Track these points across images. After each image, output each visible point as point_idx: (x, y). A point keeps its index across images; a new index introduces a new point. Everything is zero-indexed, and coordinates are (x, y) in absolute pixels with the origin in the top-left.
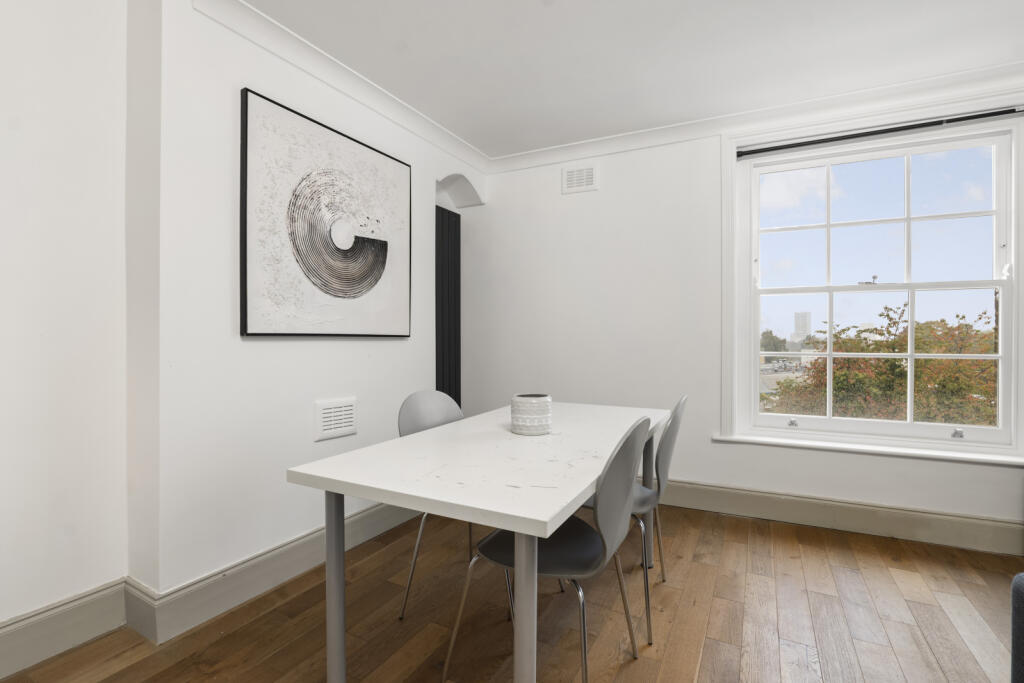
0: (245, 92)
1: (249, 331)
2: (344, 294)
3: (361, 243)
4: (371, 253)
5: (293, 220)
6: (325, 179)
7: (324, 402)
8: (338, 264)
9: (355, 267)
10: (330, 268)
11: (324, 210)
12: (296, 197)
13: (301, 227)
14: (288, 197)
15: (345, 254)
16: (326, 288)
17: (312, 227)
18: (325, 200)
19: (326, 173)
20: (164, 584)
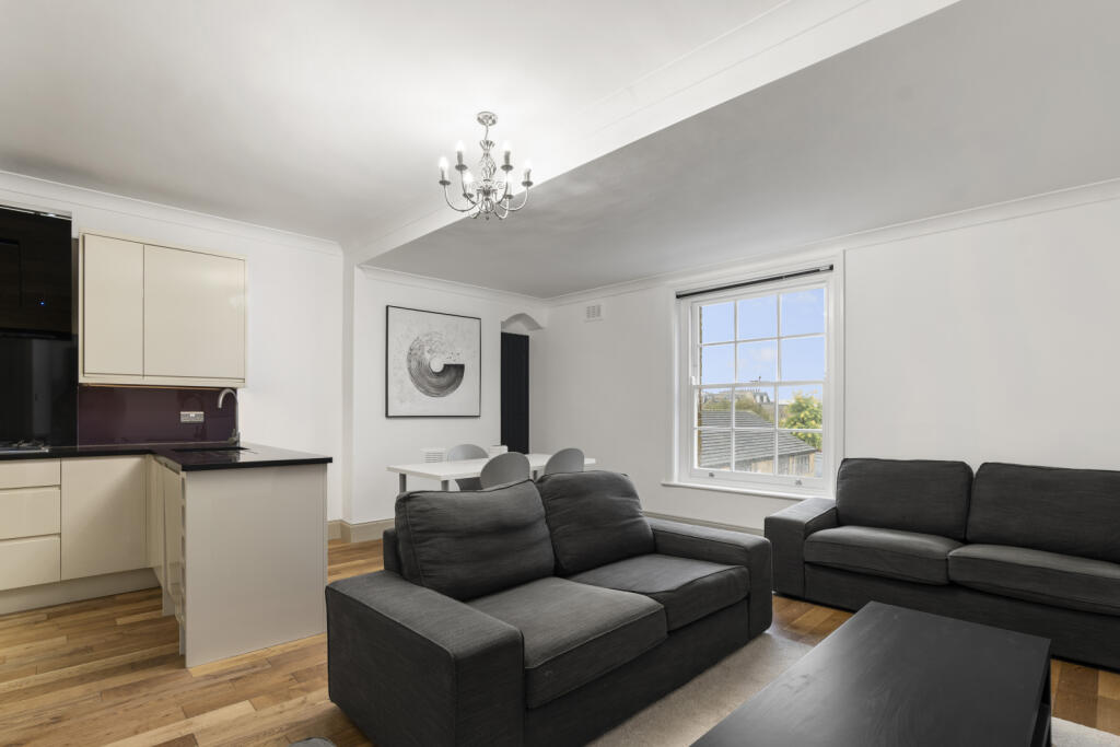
0: (387, 307)
1: (390, 414)
2: (438, 395)
3: (447, 367)
4: (454, 373)
5: (410, 361)
6: (427, 338)
7: (426, 450)
8: (434, 380)
9: (444, 381)
10: (429, 383)
11: (426, 354)
12: (411, 350)
13: (414, 364)
14: (406, 350)
15: (438, 375)
16: (427, 392)
17: (420, 363)
18: (427, 348)
19: (427, 335)
20: (355, 520)
